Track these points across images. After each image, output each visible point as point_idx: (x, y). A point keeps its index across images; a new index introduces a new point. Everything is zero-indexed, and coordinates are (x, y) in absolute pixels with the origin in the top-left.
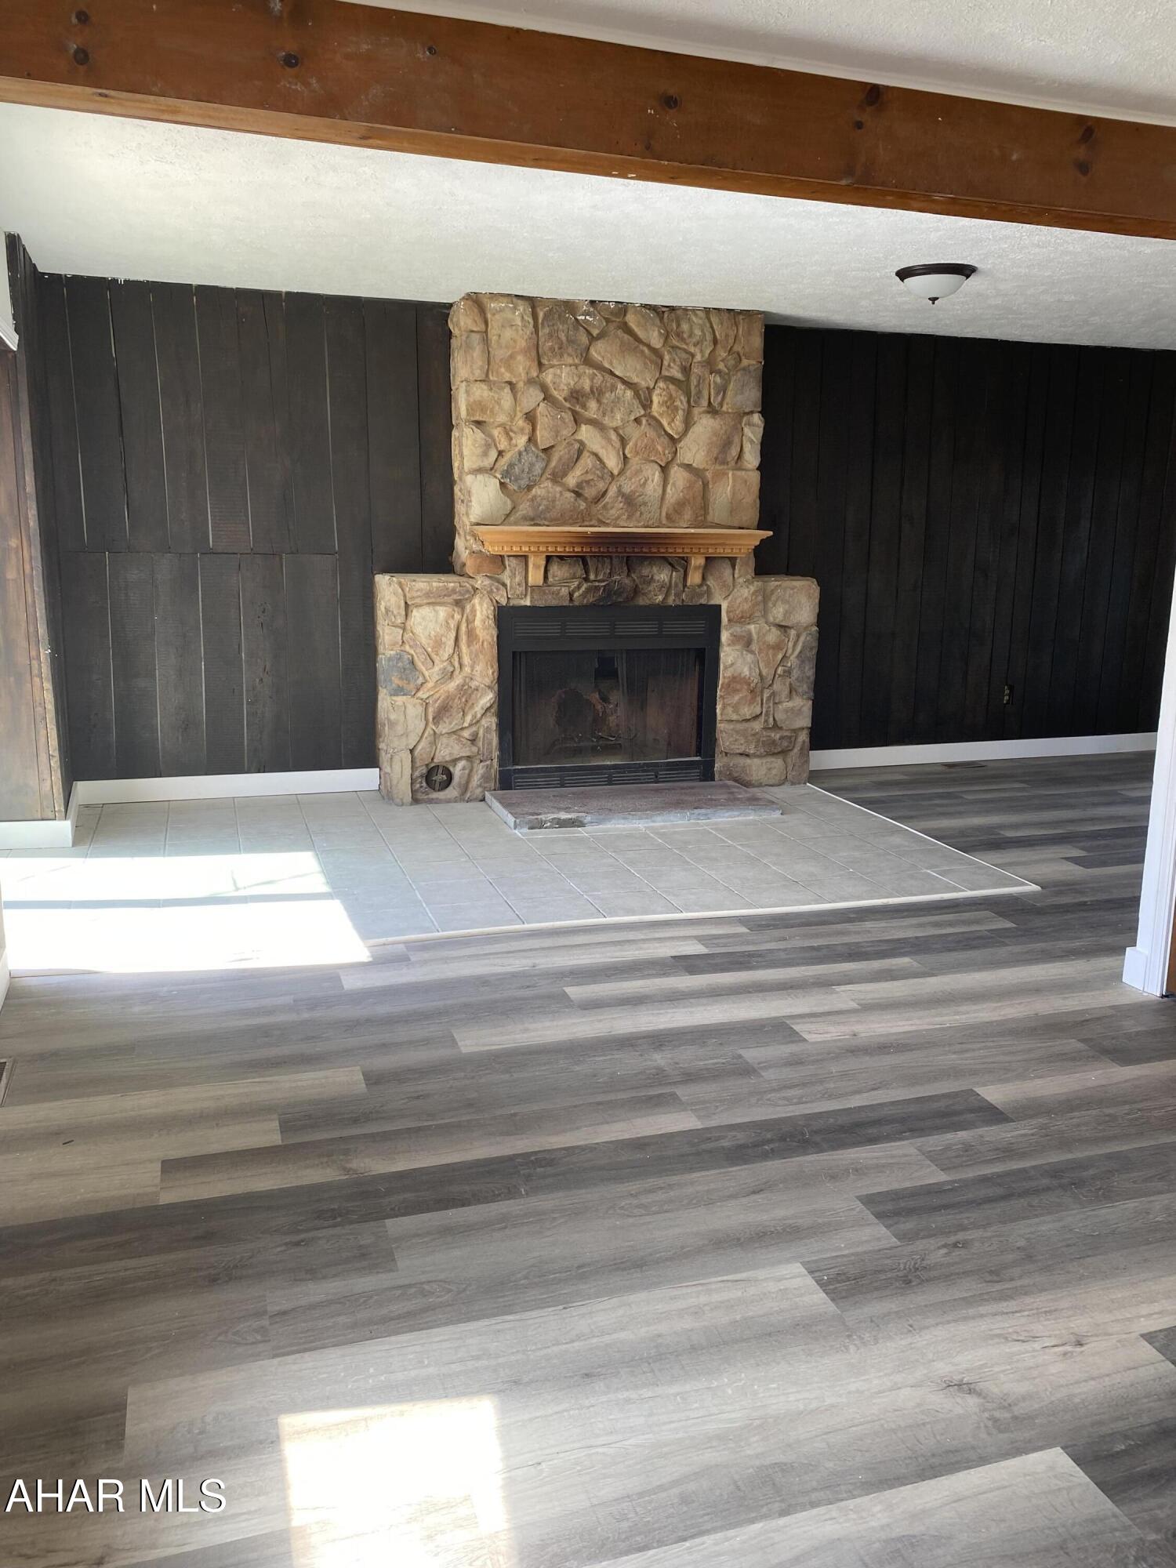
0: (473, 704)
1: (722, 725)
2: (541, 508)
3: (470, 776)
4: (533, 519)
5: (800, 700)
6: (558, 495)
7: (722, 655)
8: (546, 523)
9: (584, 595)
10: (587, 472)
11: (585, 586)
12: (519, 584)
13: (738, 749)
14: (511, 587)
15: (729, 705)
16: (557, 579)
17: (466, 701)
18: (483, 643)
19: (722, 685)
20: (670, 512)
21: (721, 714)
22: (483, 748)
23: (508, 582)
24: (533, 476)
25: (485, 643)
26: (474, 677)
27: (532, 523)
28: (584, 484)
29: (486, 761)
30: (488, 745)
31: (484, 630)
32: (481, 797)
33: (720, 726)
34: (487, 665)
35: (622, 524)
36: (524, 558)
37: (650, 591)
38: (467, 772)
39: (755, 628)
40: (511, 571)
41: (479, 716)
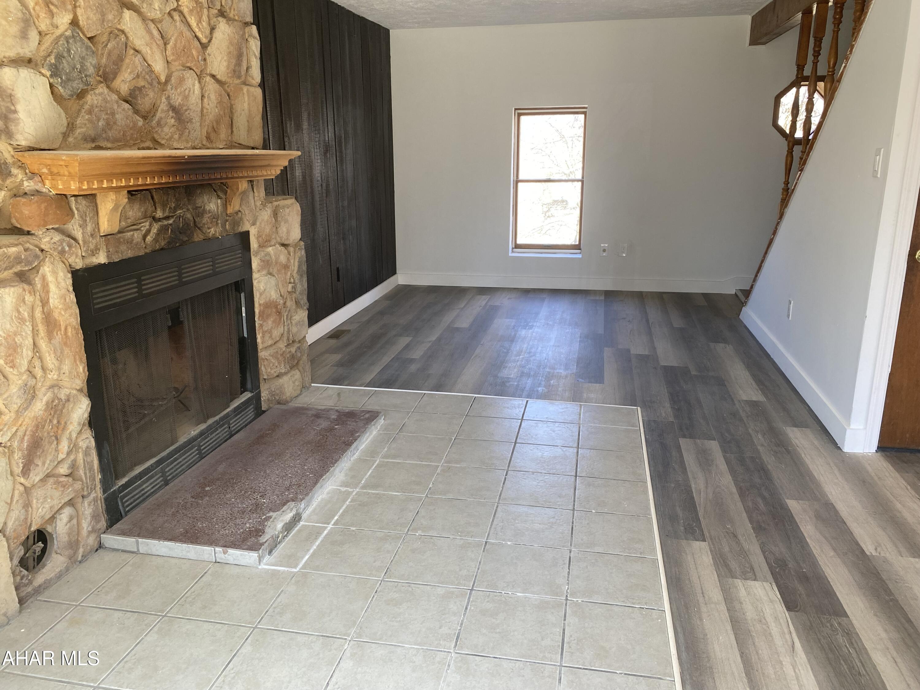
0: (66, 423)
1: (263, 353)
2: (100, 124)
3: (79, 524)
4: (93, 140)
5: (302, 311)
6: (115, 107)
7: (255, 283)
8: (109, 145)
9: (156, 240)
10: (138, 76)
11: (155, 228)
12: (92, 235)
13: (275, 372)
14: (85, 242)
15: (266, 331)
16: (129, 221)
17: (58, 422)
18: (66, 329)
19: (259, 313)
20: (209, 131)
21: (262, 343)
22: (86, 478)
23: (79, 235)
24: (86, 76)
25: (69, 330)
26: (61, 383)
27: (93, 145)
28: (137, 92)
29: (89, 494)
30: (90, 472)
31: (66, 310)
32: (96, 546)
33: (262, 354)
34: (75, 361)
35: (176, 145)
36: (91, 197)
37: (204, 224)
38: (75, 521)
39: (273, 250)
40: (81, 217)
41: (74, 435)
